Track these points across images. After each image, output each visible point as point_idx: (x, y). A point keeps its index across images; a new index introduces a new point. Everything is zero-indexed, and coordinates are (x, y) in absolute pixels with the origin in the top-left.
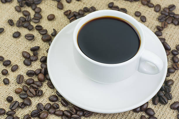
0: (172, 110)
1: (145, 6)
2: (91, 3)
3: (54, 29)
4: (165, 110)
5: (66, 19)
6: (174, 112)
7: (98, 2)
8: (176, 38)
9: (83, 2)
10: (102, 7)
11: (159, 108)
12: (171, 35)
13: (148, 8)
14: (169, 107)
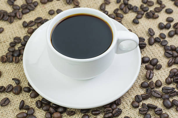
0: (153, 46)
1: (48, 3)
2: (9, 37)
3: (13, 79)
4: (150, 50)
5: (8, 65)
6: (156, 46)
7: (13, 32)
8: (93, 4)
9: (3, 42)
10: (19, 32)
11: (145, 53)
12: (87, 5)
13: (51, 2)
14: (149, 46)
